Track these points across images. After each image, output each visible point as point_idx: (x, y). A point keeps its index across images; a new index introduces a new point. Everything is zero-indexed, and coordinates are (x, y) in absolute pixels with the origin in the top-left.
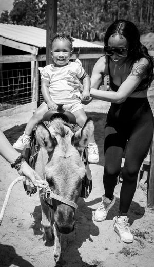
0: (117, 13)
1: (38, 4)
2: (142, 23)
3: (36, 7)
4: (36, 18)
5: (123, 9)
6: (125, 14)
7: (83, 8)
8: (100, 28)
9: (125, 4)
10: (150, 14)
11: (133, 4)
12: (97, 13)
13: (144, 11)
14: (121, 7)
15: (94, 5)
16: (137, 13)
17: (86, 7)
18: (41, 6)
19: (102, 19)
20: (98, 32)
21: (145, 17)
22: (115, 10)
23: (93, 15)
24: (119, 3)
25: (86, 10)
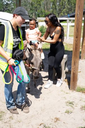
0: (37, 7)
1: (4, 2)
2: (46, 11)
3: (3, 4)
4: (4, 8)
5: (39, 5)
6: (40, 8)
7: (23, 5)
8: (30, 13)
9: (39, 4)
10: (49, 8)
11: (42, 4)
12: (29, 7)
13: (47, 7)
14: (38, 5)
15: (28, 4)
16: (44, 8)
17: (24, 5)
18: (5, 3)
19: (31, 9)
20: (29, 14)
21: (47, 9)
22: (36, 6)
23: (27, 8)
24: (37, 3)
25: (24, 6)
